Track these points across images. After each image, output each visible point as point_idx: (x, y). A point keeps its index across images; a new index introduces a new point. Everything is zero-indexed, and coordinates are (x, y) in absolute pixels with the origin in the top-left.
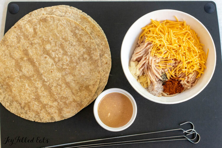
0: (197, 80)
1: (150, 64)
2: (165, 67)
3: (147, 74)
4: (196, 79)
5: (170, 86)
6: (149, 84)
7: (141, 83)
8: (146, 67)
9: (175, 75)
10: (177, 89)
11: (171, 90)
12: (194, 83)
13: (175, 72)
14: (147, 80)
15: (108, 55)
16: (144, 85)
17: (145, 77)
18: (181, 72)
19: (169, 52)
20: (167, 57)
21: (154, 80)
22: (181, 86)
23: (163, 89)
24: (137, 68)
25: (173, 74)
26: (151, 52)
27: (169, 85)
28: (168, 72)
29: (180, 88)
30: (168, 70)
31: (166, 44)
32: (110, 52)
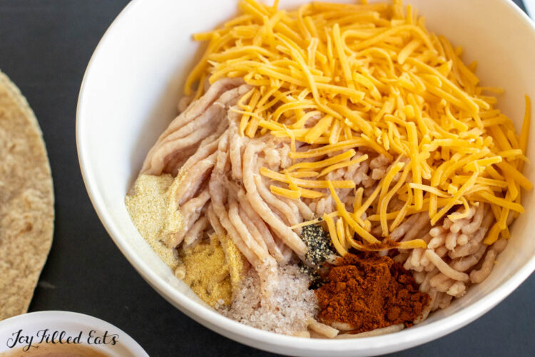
0: (491, 254)
1: (236, 172)
2: (320, 190)
3: (226, 225)
4: (489, 247)
5: (352, 282)
6: (236, 278)
7: (192, 285)
8: (218, 199)
9: (376, 231)
10: (394, 300)
11: (360, 305)
12: (477, 267)
13: (373, 217)
14: (225, 263)
15: (38, 193)
16: (208, 293)
17: (217, 251)
18: (401, 214)
19: (334, 119)
20: (321, 141)
21: (261, 250)
22: (410, 287)
23: (312, 306)
24: (167, 200)
25: (364, 228)
26: (239, 118)
27: (345, 279)
28: (334, 214)
29: (404, 293)
30: (335, 208)
31: (316, 81)
32: (49, 182)
